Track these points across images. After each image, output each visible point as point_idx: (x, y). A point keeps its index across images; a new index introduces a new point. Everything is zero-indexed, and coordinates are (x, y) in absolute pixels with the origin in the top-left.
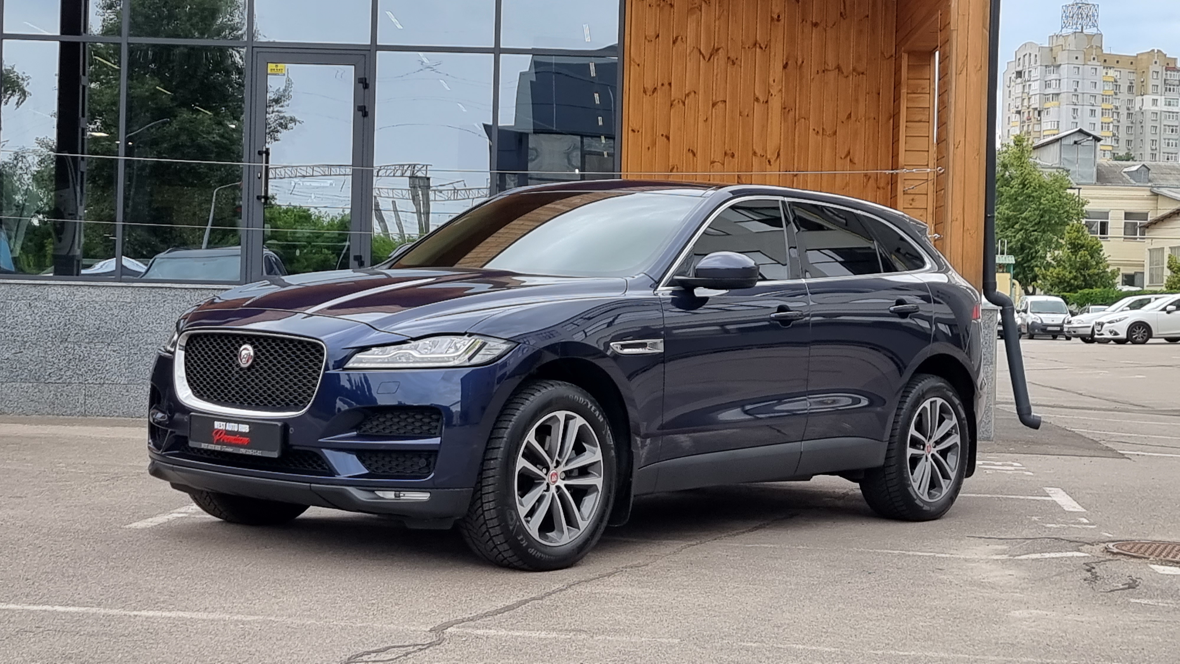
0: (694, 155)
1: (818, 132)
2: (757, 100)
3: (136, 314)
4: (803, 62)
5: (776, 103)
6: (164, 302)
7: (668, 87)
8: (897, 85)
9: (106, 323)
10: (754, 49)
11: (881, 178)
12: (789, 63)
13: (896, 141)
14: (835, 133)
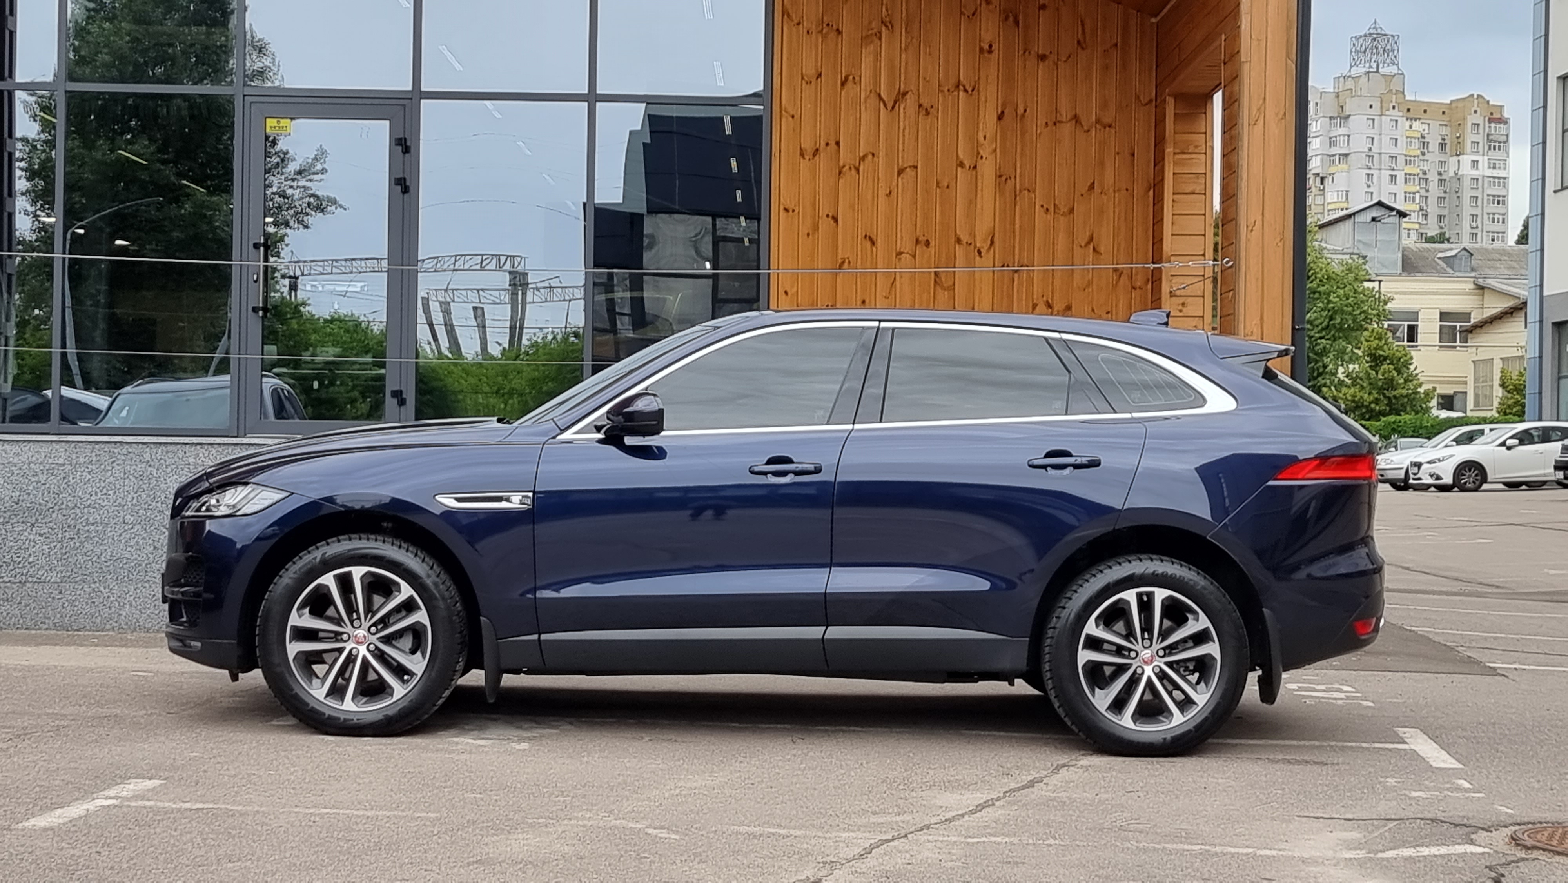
0: (873, 243)
1: (1047, 210)
2: (961, 164)
3: (72, 481)
4: (1025, 111)
5: (987, 170)
6: (112, 463)
7: (836, 147)
8: (1160, 142)
9: (29, 494)
10: (956, 93)
11: (1136, 275)
12: (1006, 112)
13: (1158, 221)
14: (1072, 210)
